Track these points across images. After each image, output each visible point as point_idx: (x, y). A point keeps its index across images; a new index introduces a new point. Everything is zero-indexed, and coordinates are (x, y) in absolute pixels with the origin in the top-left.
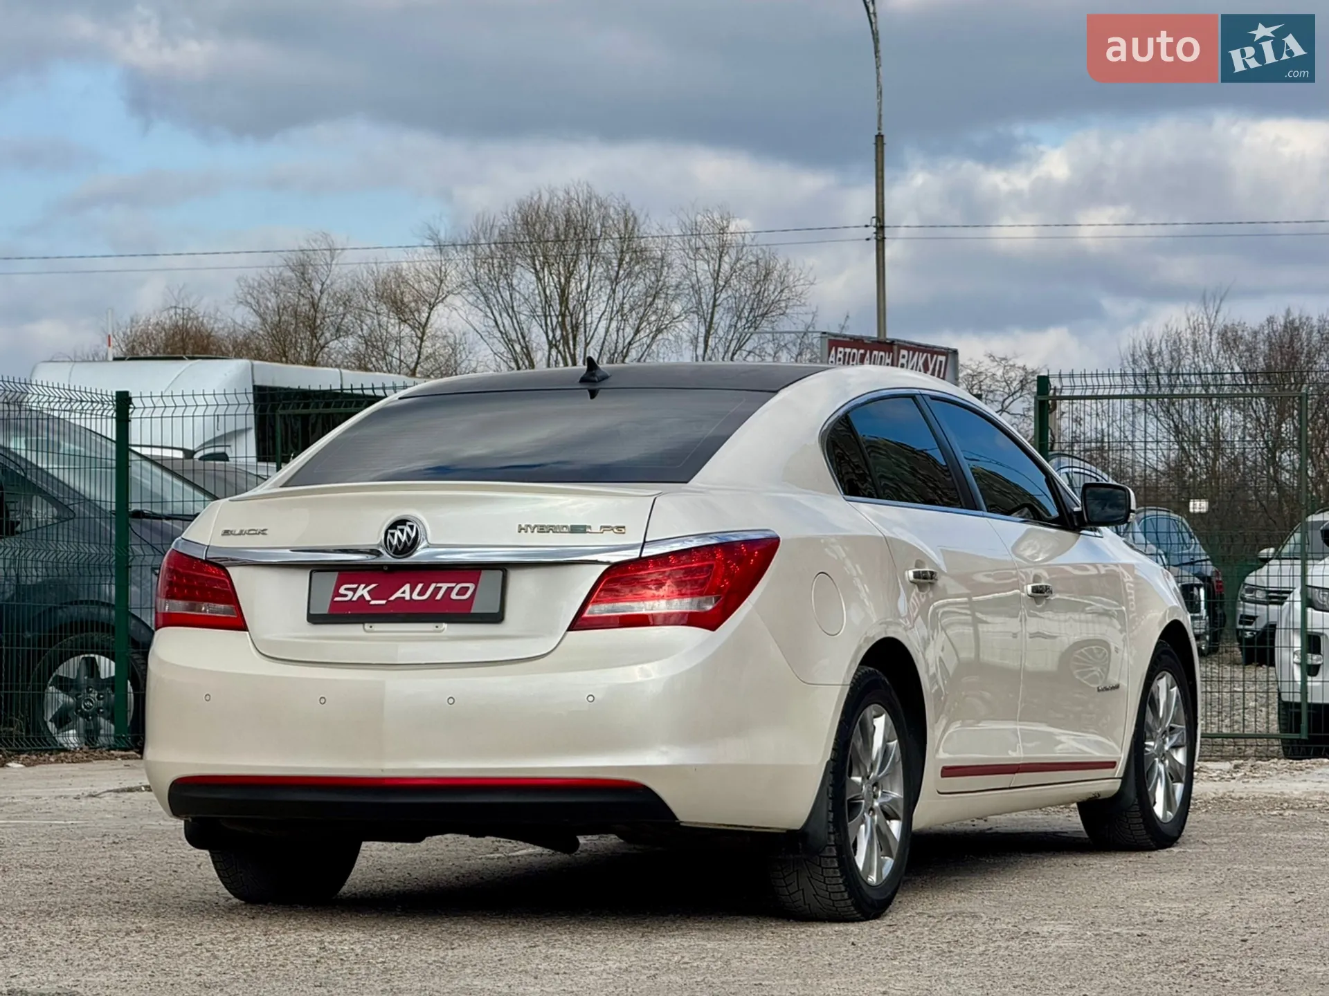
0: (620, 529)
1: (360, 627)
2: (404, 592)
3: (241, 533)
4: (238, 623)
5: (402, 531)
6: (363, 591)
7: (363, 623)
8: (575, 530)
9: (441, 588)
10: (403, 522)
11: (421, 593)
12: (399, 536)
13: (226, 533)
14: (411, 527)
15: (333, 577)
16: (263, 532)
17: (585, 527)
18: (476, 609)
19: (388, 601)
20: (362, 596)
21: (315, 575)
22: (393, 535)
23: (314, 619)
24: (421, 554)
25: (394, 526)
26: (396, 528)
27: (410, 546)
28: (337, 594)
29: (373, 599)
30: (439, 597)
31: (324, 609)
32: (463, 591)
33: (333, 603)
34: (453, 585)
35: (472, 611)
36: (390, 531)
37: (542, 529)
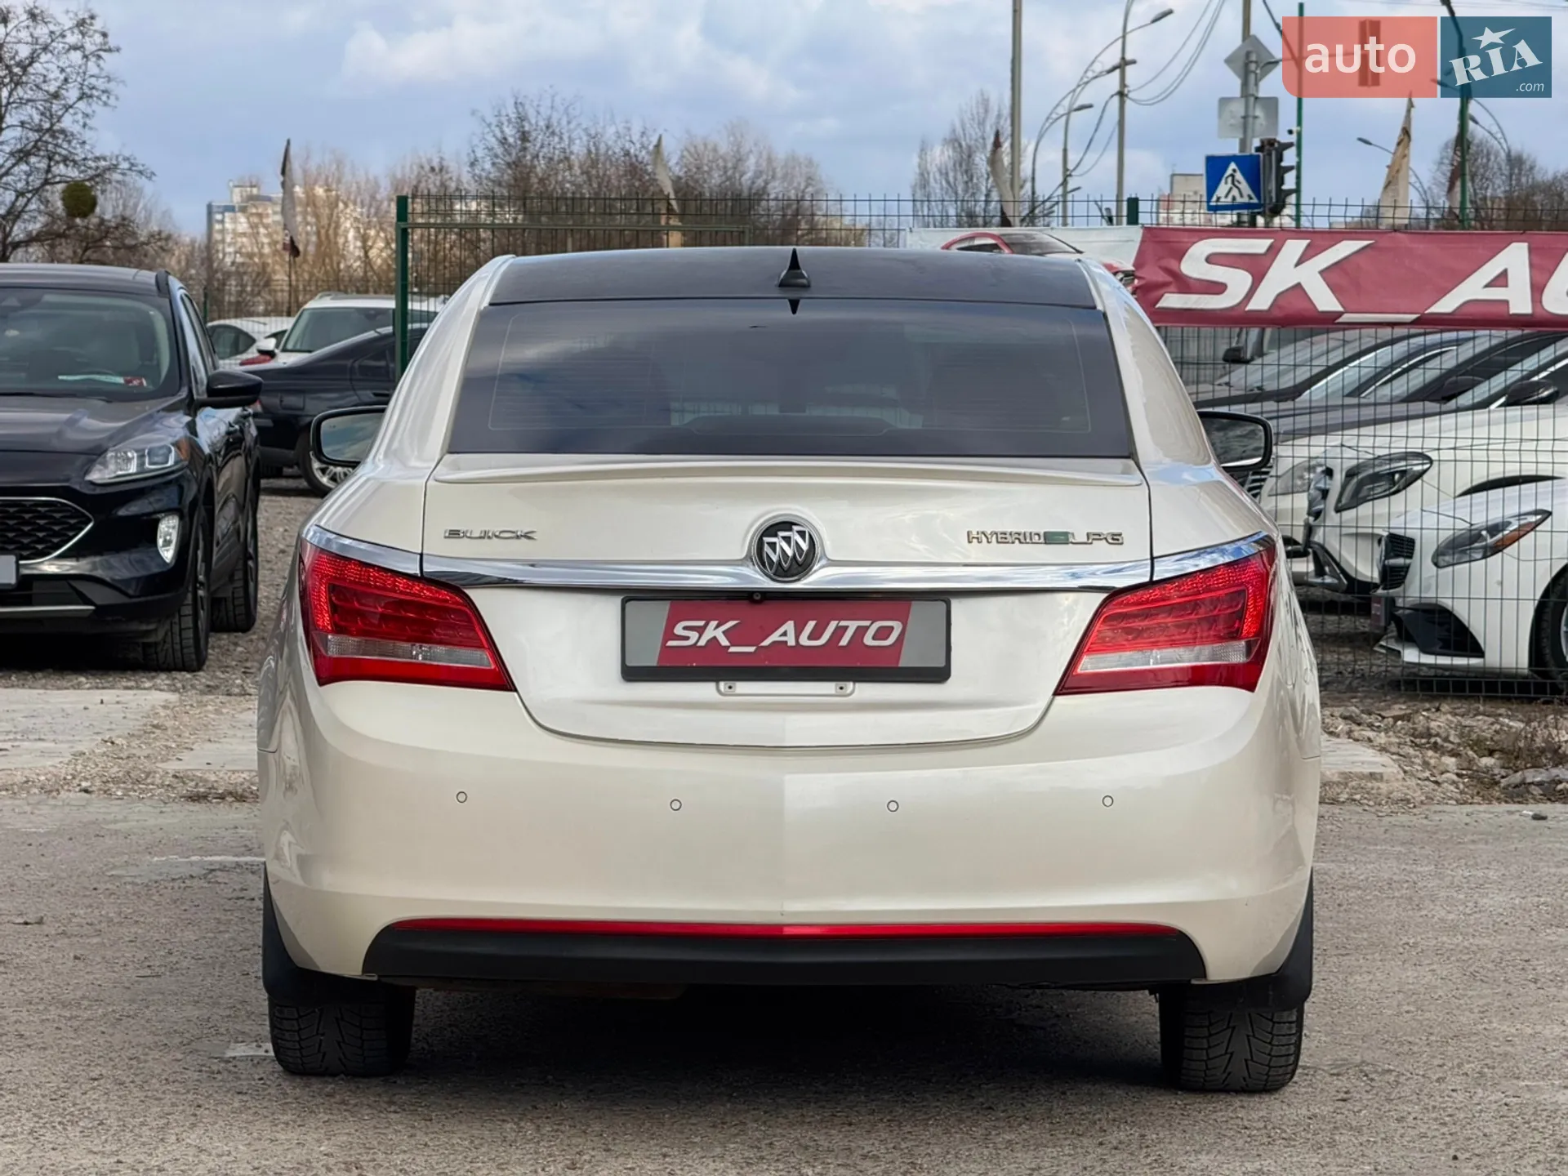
0: (1116, 539)
1: (711, 686)
2: (785, 634)
3: (485, 536)
4: (499, 679)
5: (787, 540)
6: (715, 632)
7: (717, 681)
8: (1050, 538)
9: (846, 628)
10: (787, 525)
11: (814, 635)
12: (783, 547)
13: (454, 534)
14: (802, 534)
16: (527, 536)
17: (1066, 534)
18: (905, 662)
20: (715, 638)
21: (629, 605)
22: (773, 546)
24: (818, 578)
25: (772, 529)
26: (776, 535)
27: (802, 564)
28: (669, 634)
29: (733, 645)
30: (844, 642)
32: (883, 633)
33: (665, 649)
34: (866, 623)
35: (900, 665)
36: (767, 539)
37: (1003, 538)
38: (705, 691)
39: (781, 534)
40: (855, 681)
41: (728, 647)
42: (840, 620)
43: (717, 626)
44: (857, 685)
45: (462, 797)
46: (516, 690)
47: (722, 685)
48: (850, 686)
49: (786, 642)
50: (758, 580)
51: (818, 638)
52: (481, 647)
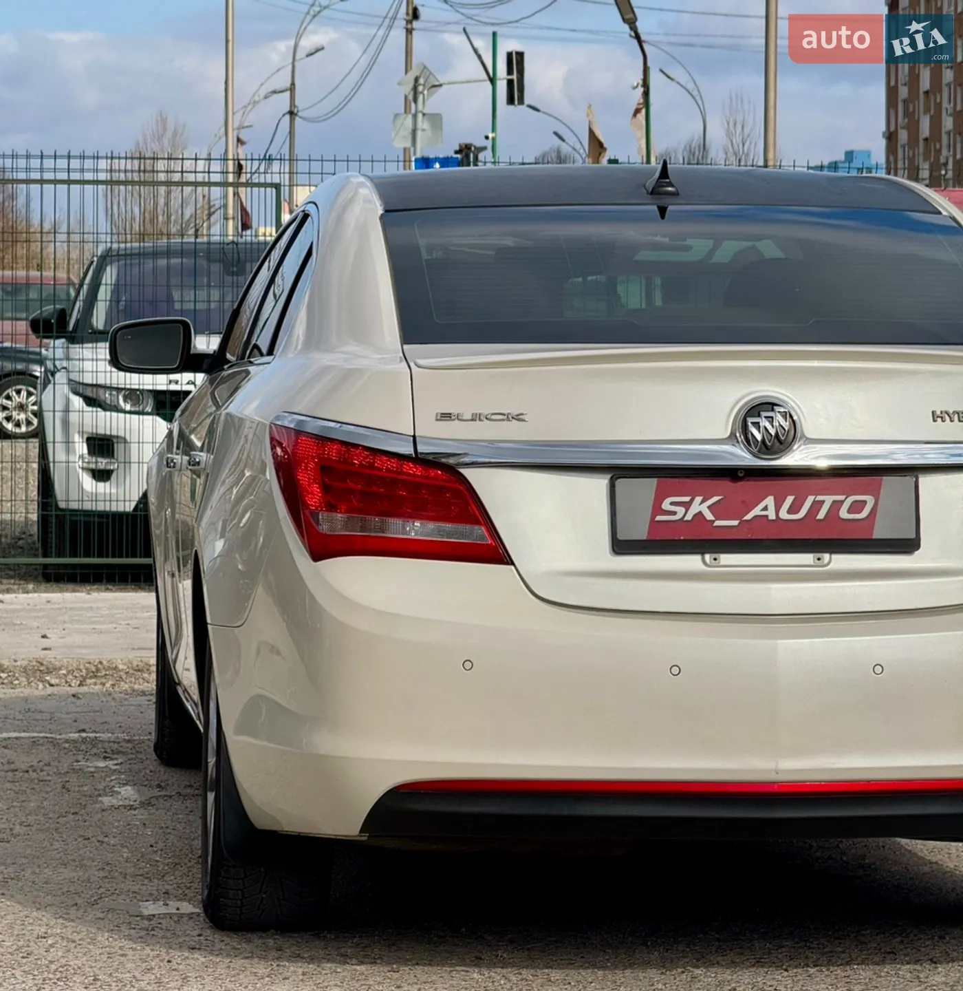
1: (698, 558)
2: (766, 508)
3: (476, 418)
4: (495, 553)
5: (770, 419)
6: (700, 507)
7: (703, 554)
9: (823, 502)
10: (771, 405)
13: (446, 416)
14: (784, 415)
15: (649, 485)
16: (518, 418)
18: (879, 533)
19: (742, 522)
20: (700, 513)
21: (620, 483)
23: (621, 546)
26: (759, 416)
28: (657, 509)
29: (718, 518)
30: (821, 515)
31: (640, 532)
32: (857, 507)
36: (750, 420)
38: (692, 562)
39: (764, 414)
40: (831, 553)
41: (713, 521)
42: (816, 495)
43: (702, 502)
44: (834, 556)
45: (468, 665)
46: (513, 563)
47: (707, 557)
48: (826, 556)
49: (767, 516)
50: (742, 457)
51: (797, 512)
52: (477, 523)
